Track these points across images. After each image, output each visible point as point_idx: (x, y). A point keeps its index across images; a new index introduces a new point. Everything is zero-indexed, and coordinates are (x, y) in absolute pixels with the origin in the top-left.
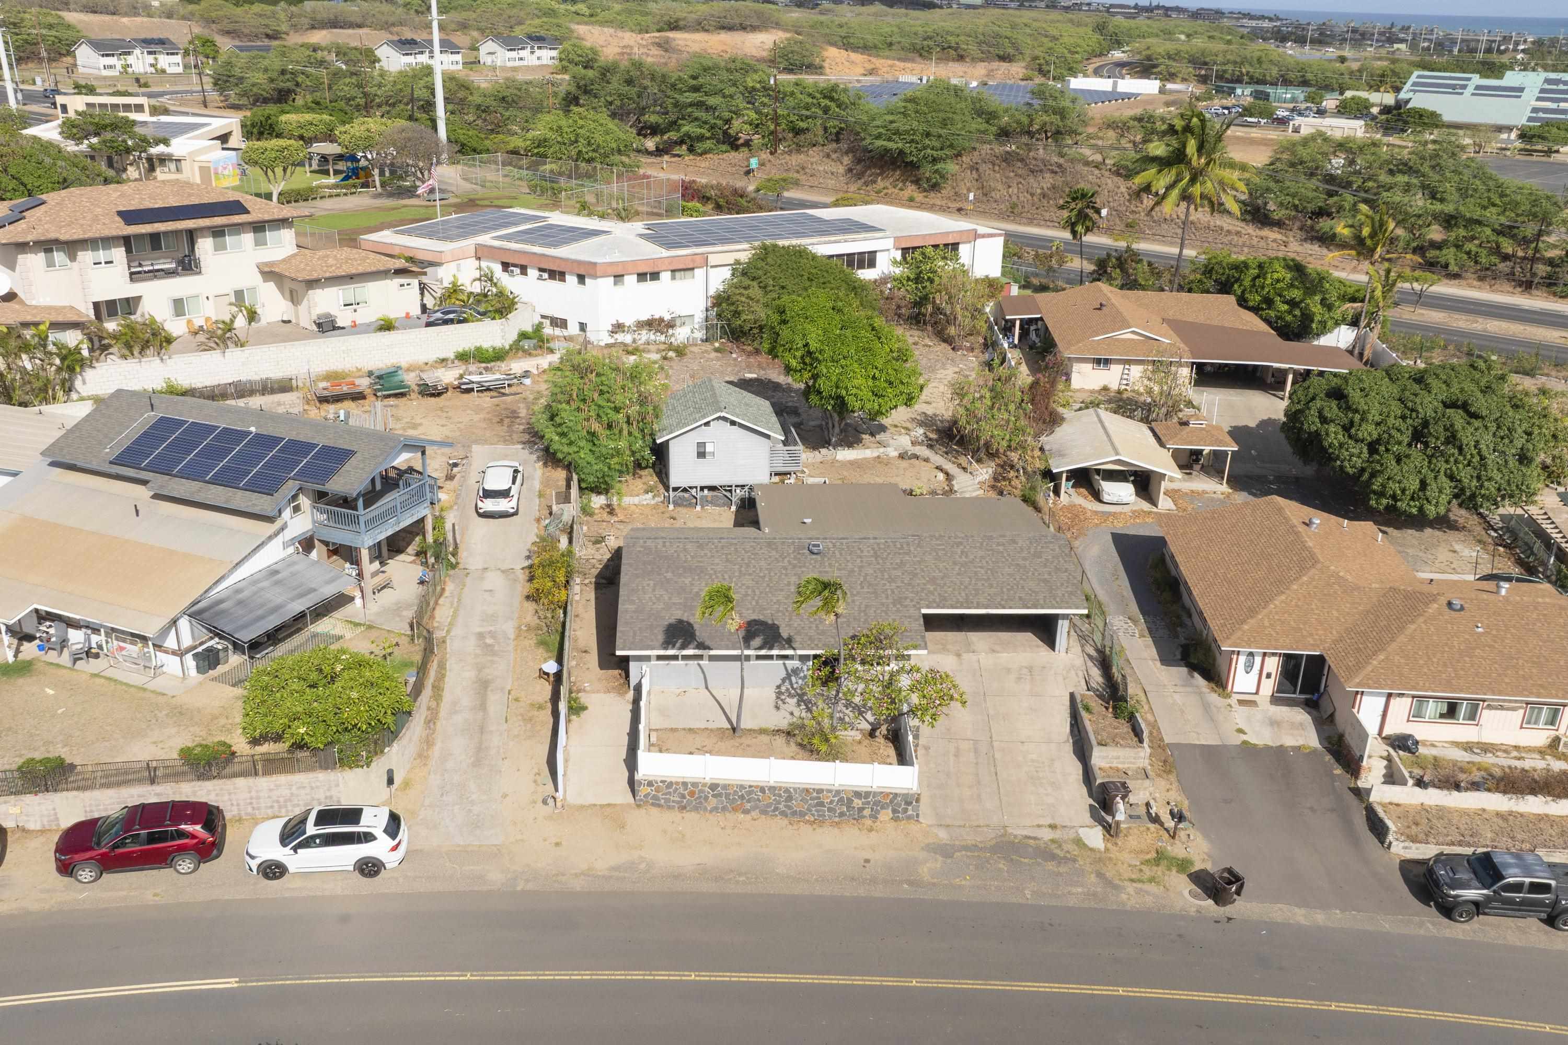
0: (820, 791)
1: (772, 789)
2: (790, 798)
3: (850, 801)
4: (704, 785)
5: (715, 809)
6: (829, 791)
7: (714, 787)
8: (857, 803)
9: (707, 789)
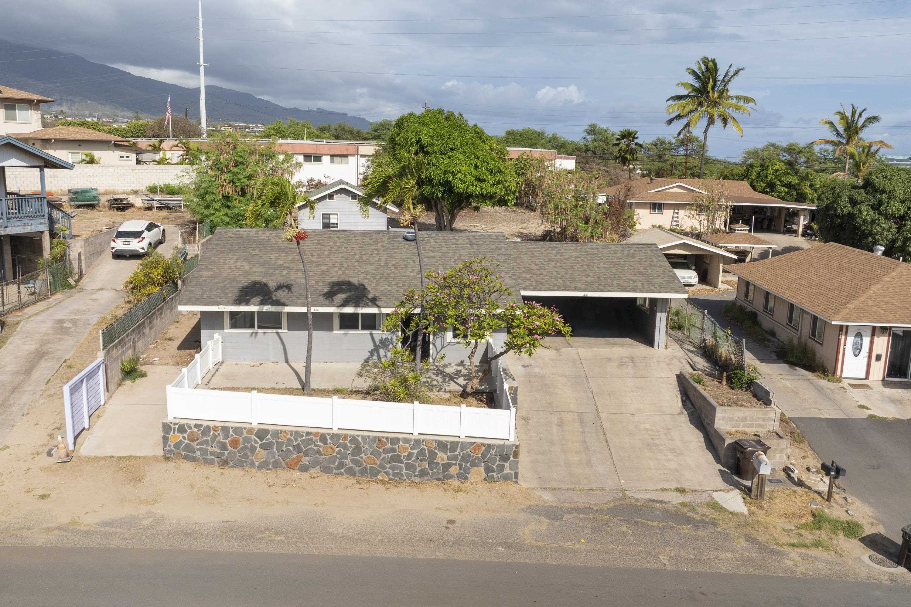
0: (395, 441)
1: (335, 436)
2: (358, 450)
3: (433, 455)
4: (250, 431)
5: (264, 465)
6: (407, 441)
7: (262, 433)
8: (442, 457)
9: (253, 437)
